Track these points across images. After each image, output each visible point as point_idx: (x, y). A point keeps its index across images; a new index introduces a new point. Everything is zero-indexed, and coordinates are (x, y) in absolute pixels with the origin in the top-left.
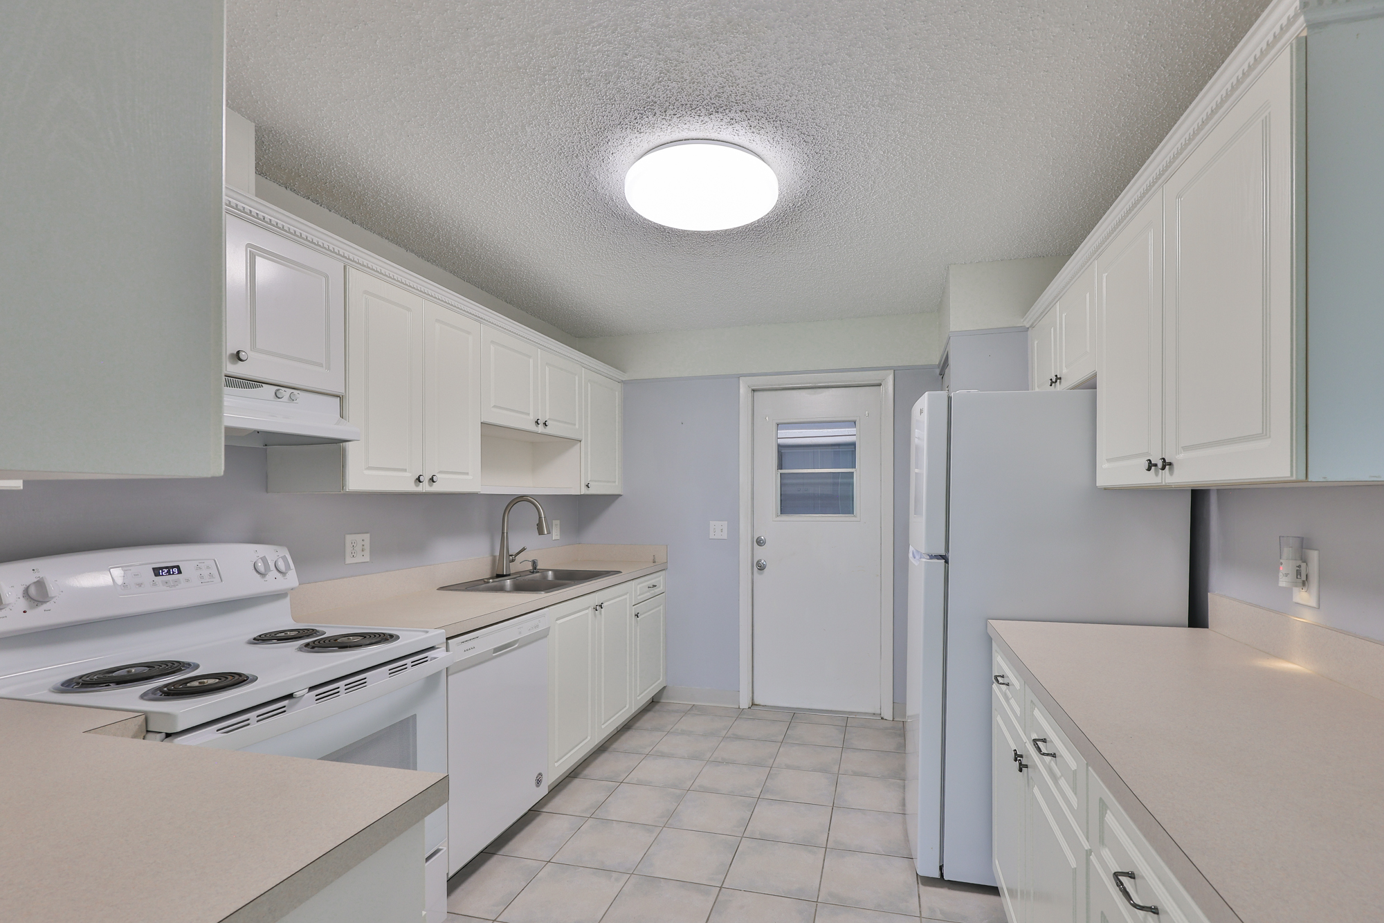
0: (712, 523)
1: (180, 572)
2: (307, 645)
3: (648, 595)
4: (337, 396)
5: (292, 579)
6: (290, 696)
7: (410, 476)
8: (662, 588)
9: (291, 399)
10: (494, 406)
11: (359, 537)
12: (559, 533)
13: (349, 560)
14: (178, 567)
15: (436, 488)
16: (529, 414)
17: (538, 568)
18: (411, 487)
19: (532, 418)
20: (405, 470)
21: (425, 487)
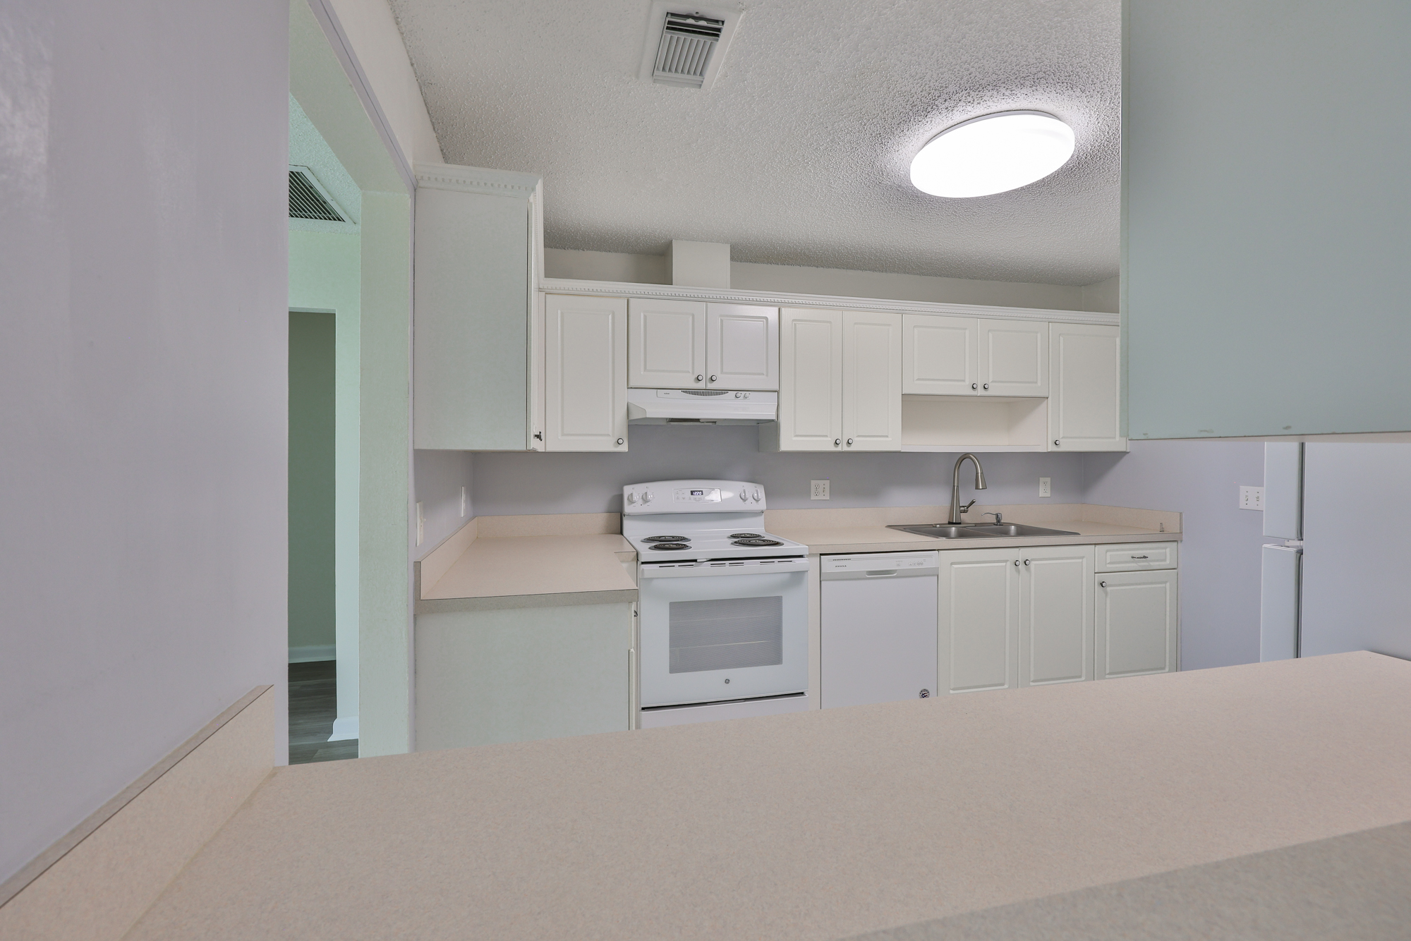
0: (1243, 489)
1: (702, 494)
2: (736, 542)
3: (1133, 566)
4: (776, 391)
5: (762, 505)
6: (695, 561)
7: (831, 441)
8: (1168, 562)
9: (745, 397)
10: (918, 379)
11: (821, 482)
12: (1049, 491)
13: (813, 497)
14: (702, 491)
15: (853, 448)
16: (964, 381)
17: (1002, 521)
18: (832, 448)
19: (968, 383)
20: (827, 436)
21: (843, 447)
